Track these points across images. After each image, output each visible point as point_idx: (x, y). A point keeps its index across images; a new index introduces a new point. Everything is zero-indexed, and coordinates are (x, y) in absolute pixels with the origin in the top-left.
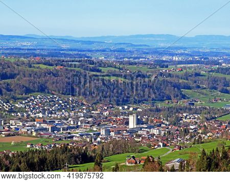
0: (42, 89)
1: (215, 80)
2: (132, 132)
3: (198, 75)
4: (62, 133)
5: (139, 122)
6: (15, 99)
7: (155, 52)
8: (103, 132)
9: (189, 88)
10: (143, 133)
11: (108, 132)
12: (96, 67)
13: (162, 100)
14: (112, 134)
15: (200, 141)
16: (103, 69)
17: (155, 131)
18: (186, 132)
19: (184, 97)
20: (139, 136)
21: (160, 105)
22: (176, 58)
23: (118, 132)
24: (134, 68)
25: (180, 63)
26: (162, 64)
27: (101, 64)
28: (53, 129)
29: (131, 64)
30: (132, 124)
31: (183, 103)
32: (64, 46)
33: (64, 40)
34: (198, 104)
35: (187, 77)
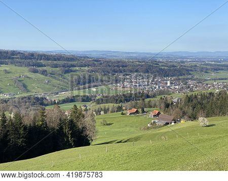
0: (137, 71)
1: (203, 68)
2: (169, 87)
3: (196, 66)
4: (142, 87)
5: (171, 83)
6: (127, 75)
7: (181, 58)
8: (157, 87)
9: (192, 71)
10: (172, 87)
11: (159, 87)
12: (157, 63)
13: (182, 76)
14: (161, 88)
15: (192, 91)
16: (160, 64)
17: (177, 87)
18: (189, 87)
19: (190, 74)
20: (170, 89)
21: (180, 77)
22: (189, 60)
23: (163, 87)
24: (172, 64)
25: (190, 61)
26: (183, 62)
27: (159, 62)
28: (139, 86)
29: (170, 62)
30: (169, 85)
31: (190, 77)
32: (148, 56)
33: (147, 54)
34: (195, 77)
35: (191, 67)
